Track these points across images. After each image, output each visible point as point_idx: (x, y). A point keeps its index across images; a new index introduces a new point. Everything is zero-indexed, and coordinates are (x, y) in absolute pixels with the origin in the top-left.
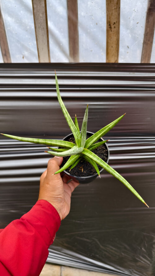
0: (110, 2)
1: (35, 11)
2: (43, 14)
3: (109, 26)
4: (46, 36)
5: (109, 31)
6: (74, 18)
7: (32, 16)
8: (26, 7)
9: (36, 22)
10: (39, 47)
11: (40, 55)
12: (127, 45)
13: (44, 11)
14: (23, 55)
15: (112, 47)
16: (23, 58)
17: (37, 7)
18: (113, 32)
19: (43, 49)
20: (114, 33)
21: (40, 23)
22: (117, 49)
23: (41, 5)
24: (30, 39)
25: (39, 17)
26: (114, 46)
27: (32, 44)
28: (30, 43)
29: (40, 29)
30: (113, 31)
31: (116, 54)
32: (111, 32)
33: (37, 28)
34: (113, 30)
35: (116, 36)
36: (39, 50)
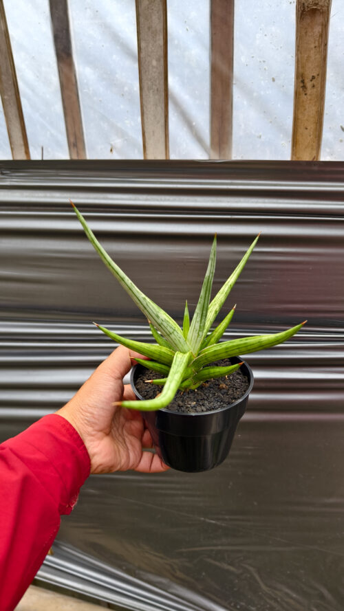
0: (306, 32)
1: (142, 55)
2: (158, 60)
3: (302, 85)
4: (163, 105)
5: (300, 95)
6: (224, 68)
7: (136, 66)
8: (124, 47)
9: (144, 78)
10: (145, 130)
11: (147, 146)
12: (341, 124)
13: (161, 53)
14: (111, 145)
15: (306, 129)
16: (111, 150)
17: (147, 46)
18: (309, 97)
19: (153, 132)
20: (310, 100)
21: (151, 79)
22: (317, 133)
23: (155, 42)
24: (128, 112)
25: (150, 68)
26: (311, 126)
27: (132, 124)
28: (127, 122)
29: (151, 91)
30: (310, 95)
31: (315, 145)
32: (304, 97)
33: (145, 89)
34: (309, 91)
35: (315, 105)
36: (146, 134)
